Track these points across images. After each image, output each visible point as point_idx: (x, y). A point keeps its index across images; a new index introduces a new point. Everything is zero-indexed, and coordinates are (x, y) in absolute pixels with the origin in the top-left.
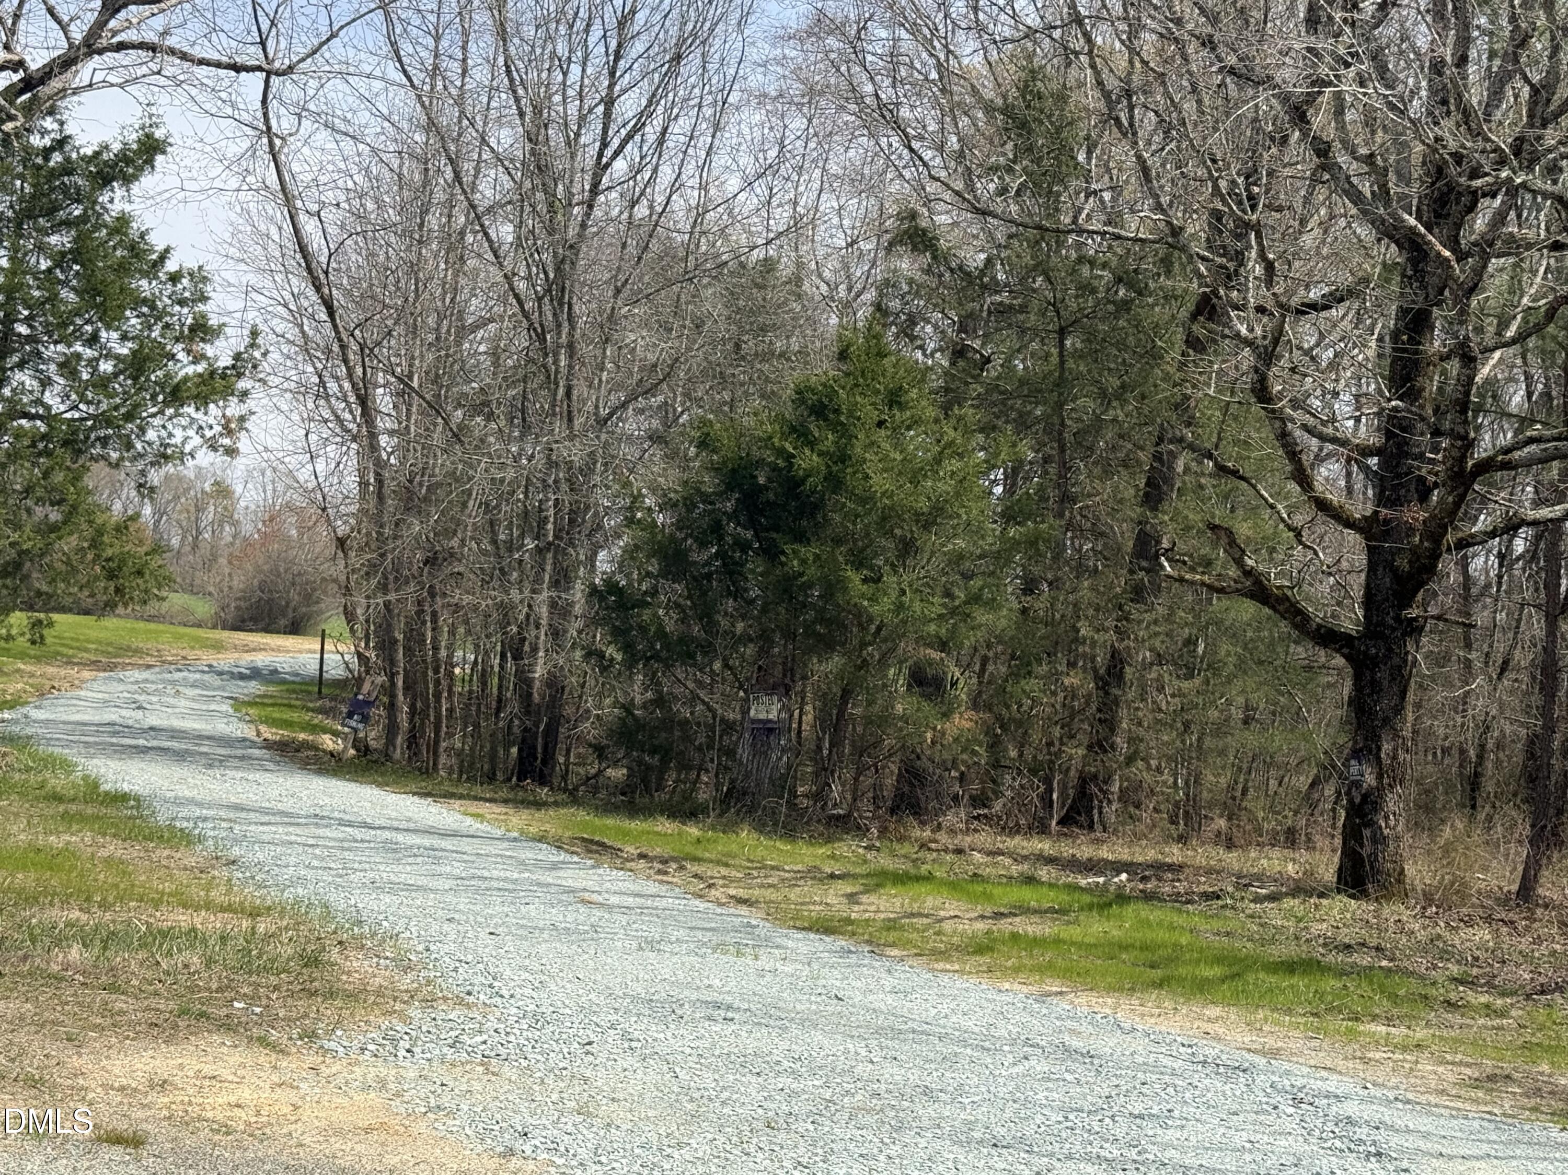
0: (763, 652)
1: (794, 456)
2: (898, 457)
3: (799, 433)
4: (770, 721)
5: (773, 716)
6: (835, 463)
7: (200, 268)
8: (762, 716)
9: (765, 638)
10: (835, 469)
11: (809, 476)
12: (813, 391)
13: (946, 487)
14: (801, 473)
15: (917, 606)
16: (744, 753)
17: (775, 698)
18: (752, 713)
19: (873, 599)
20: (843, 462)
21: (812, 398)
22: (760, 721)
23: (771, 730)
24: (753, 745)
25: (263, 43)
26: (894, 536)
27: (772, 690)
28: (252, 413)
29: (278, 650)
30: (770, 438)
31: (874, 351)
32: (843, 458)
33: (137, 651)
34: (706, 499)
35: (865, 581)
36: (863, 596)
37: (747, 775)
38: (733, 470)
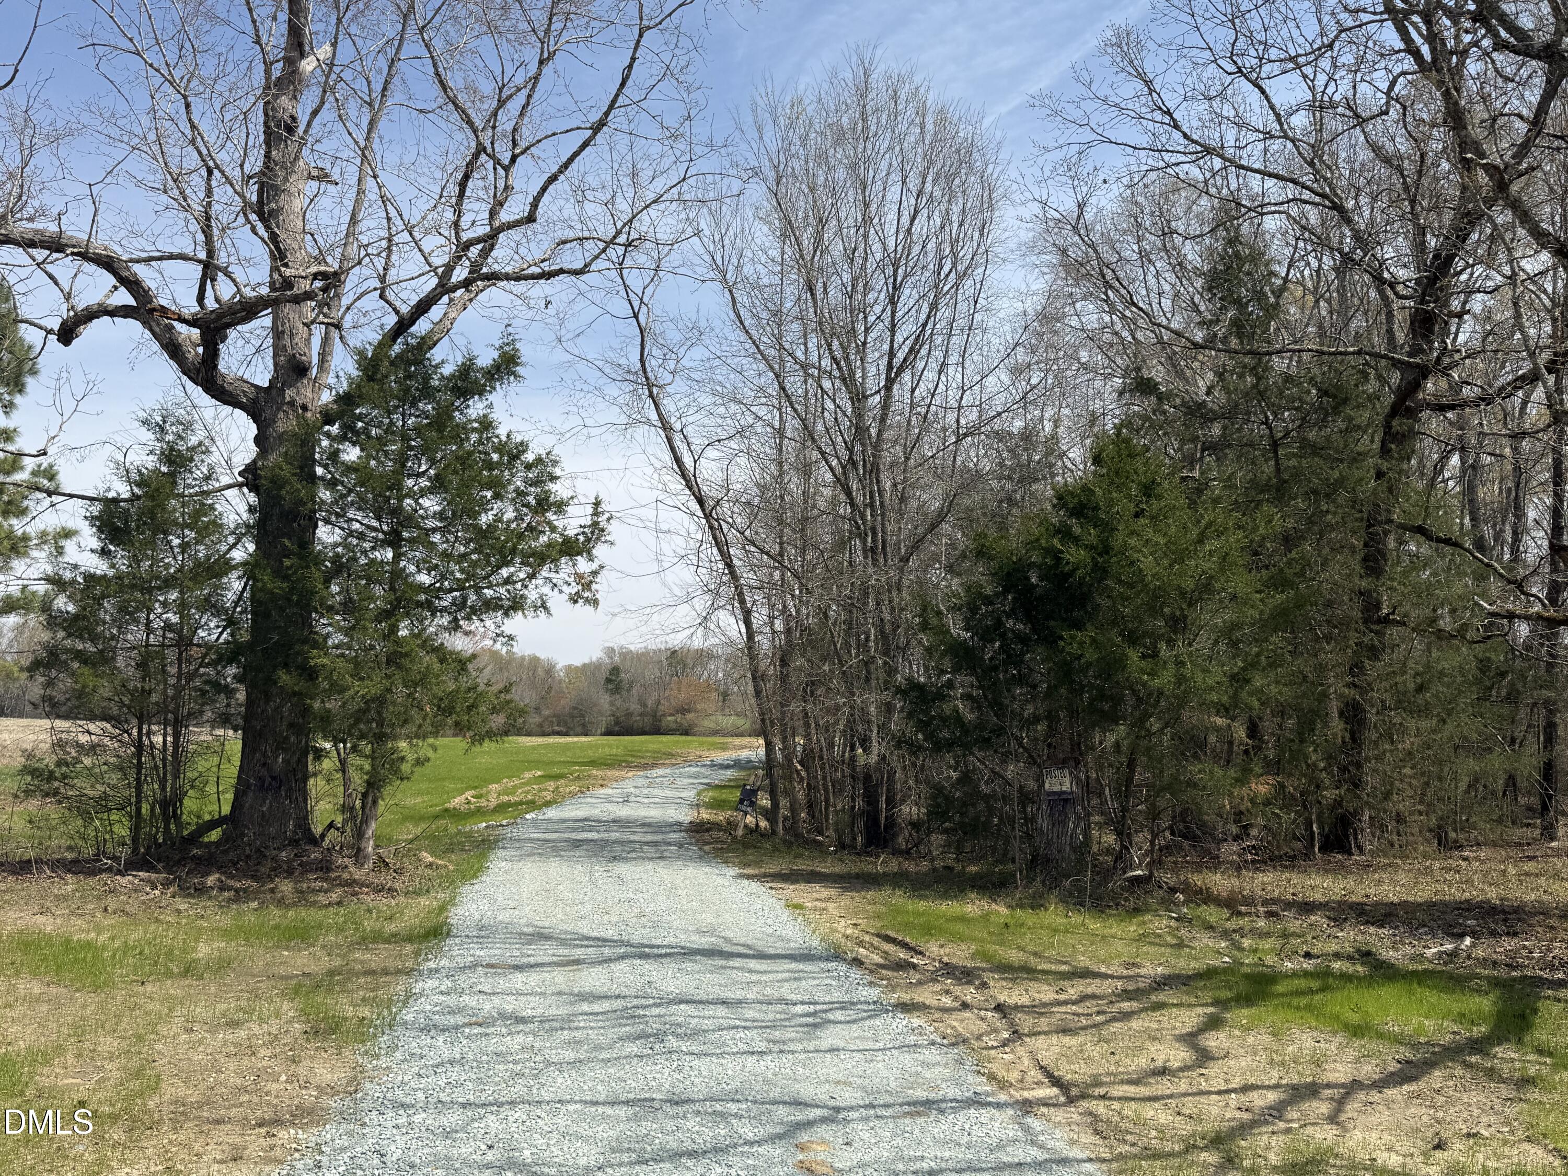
0: (1052, 730)
1: (1062, 552)
2: (1162, 541)
3: (1064, 533)
4: (1064, 793)
5: (1066, 787)
6: (1100, 555)
7: (548, 454)
8: (1056, 788)
9: (1051, 717)
10: (1100, 560)
11: (1077, 568)
12: (1072, 494)
13: (1210, 565)
14: (1070, 567)
15: (1199, 677)
16: (1044, 823)
17: (1067, 772)
18: (1047, 786)
19: (1153, 674)
20: (1107, 553)
21: (1072, 502)
22: (1054, 793)
23: (1066, 801)
24: (1051, 815)
25: (636, 316)
26: (1163, 615)
27: (1062, 764)
28: (601, 567)
29: (742, 747)
30: (1037, 540)
31: (1124, 453)
32: (1106, 550)
33: (671, 755)
34: (988, 601)
35: (1144, 657)
36: (1143, 671)
37: (1049, 843)
38: (1008, 574)
